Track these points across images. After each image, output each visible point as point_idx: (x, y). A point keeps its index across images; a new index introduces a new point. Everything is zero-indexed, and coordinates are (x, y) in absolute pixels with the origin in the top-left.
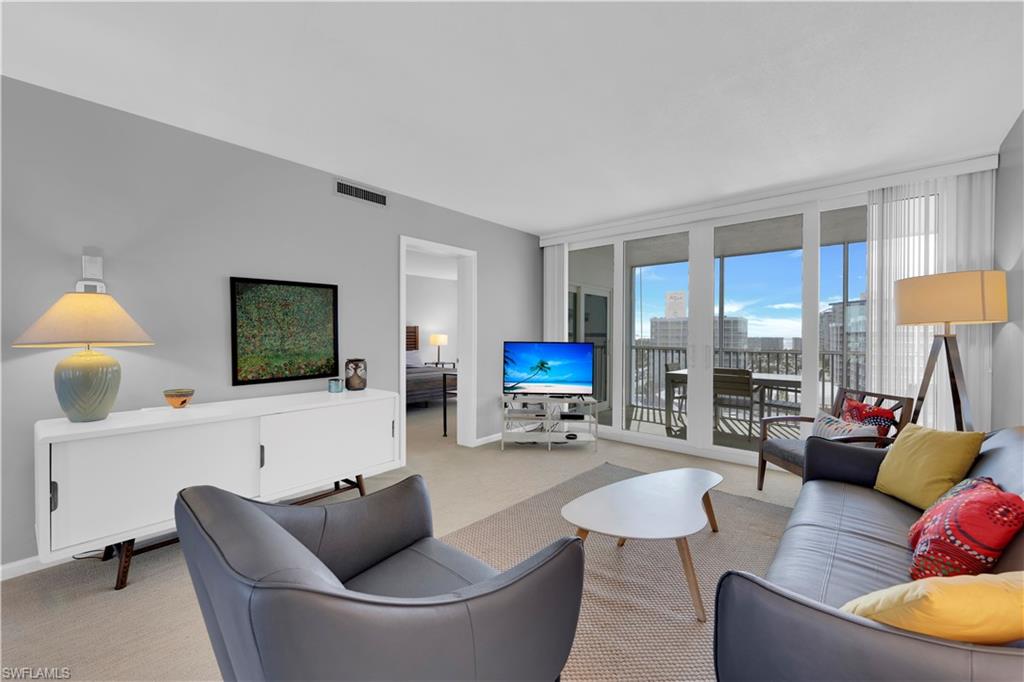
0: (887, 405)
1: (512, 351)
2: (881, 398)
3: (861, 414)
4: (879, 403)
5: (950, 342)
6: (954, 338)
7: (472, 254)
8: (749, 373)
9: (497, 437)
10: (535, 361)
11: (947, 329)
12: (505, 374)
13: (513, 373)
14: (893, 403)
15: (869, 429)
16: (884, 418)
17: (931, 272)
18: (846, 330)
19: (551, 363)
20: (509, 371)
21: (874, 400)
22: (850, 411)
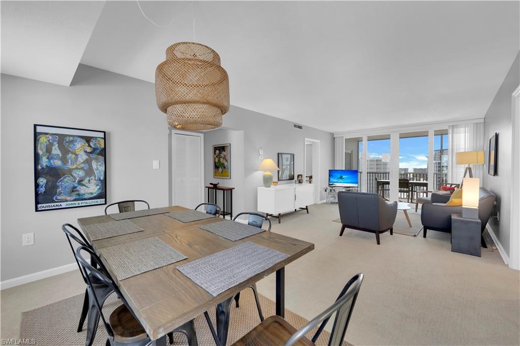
0: (453, 186)
1: (331, 173)
2: (452, 185)
3: (445, 189)
4: (451, 186)
5: (470, 169)
6: (471, 168)
7: (319, 141)
8: (408, 180)
9: (325, 201)
10: (339, 176)
11: (469, 166)
12: (329, 180)
13: (332, 180)
14: (455, 186)
15: (448, 192)
16: (452, 190)
17: (466, 151)
18: (442, 165)
19: (344, 177)
20: (331, 179)
21: (450, 185)
22: (443, 189)
